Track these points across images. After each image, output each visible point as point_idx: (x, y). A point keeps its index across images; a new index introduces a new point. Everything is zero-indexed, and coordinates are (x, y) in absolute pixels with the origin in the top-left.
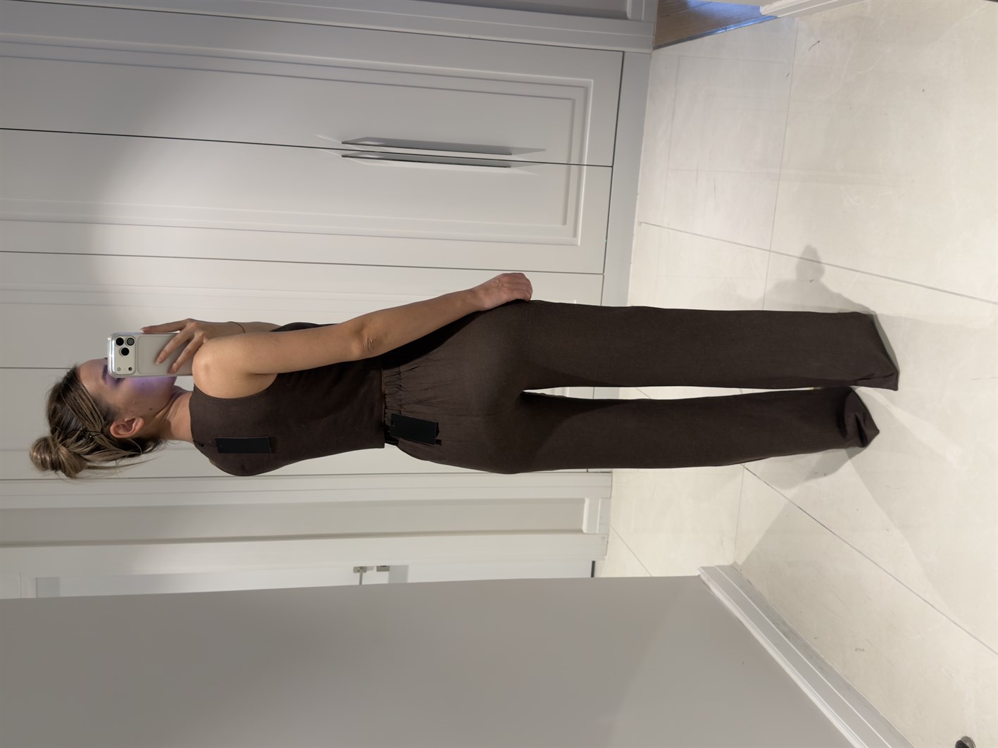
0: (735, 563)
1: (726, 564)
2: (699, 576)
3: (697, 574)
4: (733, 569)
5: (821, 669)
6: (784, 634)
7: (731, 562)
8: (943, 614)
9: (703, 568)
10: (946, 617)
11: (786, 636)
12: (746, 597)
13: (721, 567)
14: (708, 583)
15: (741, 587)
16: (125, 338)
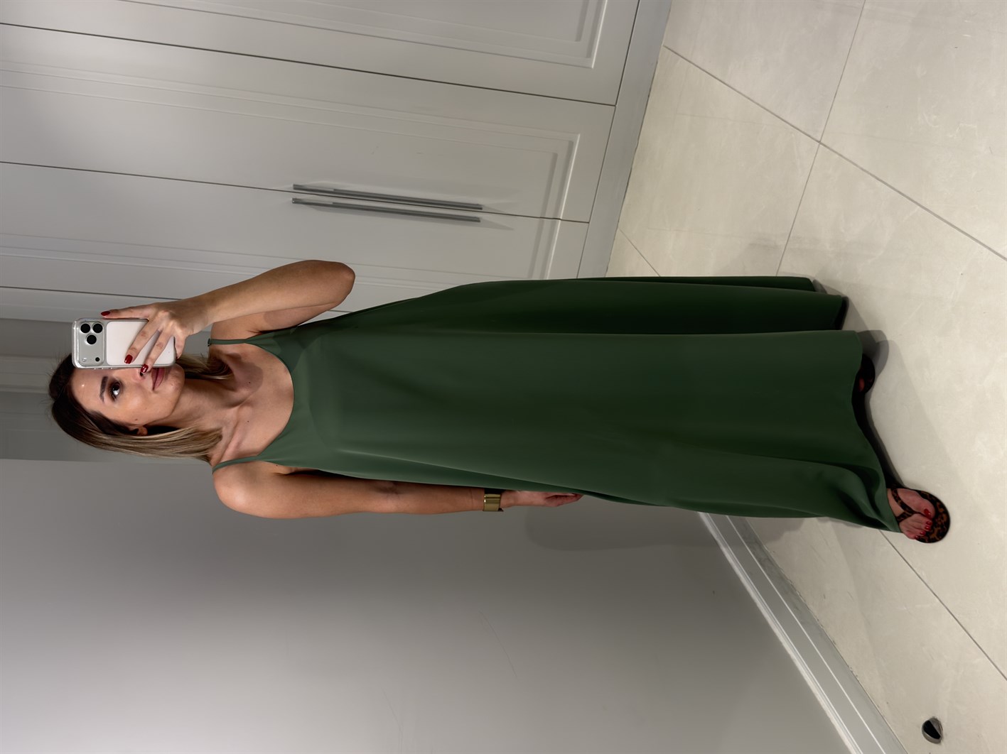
5: (795, 607)
6: (759, 561)
8: (937, 597)
10: (940, 600)
11: (761, 564)
16: (91, 325)
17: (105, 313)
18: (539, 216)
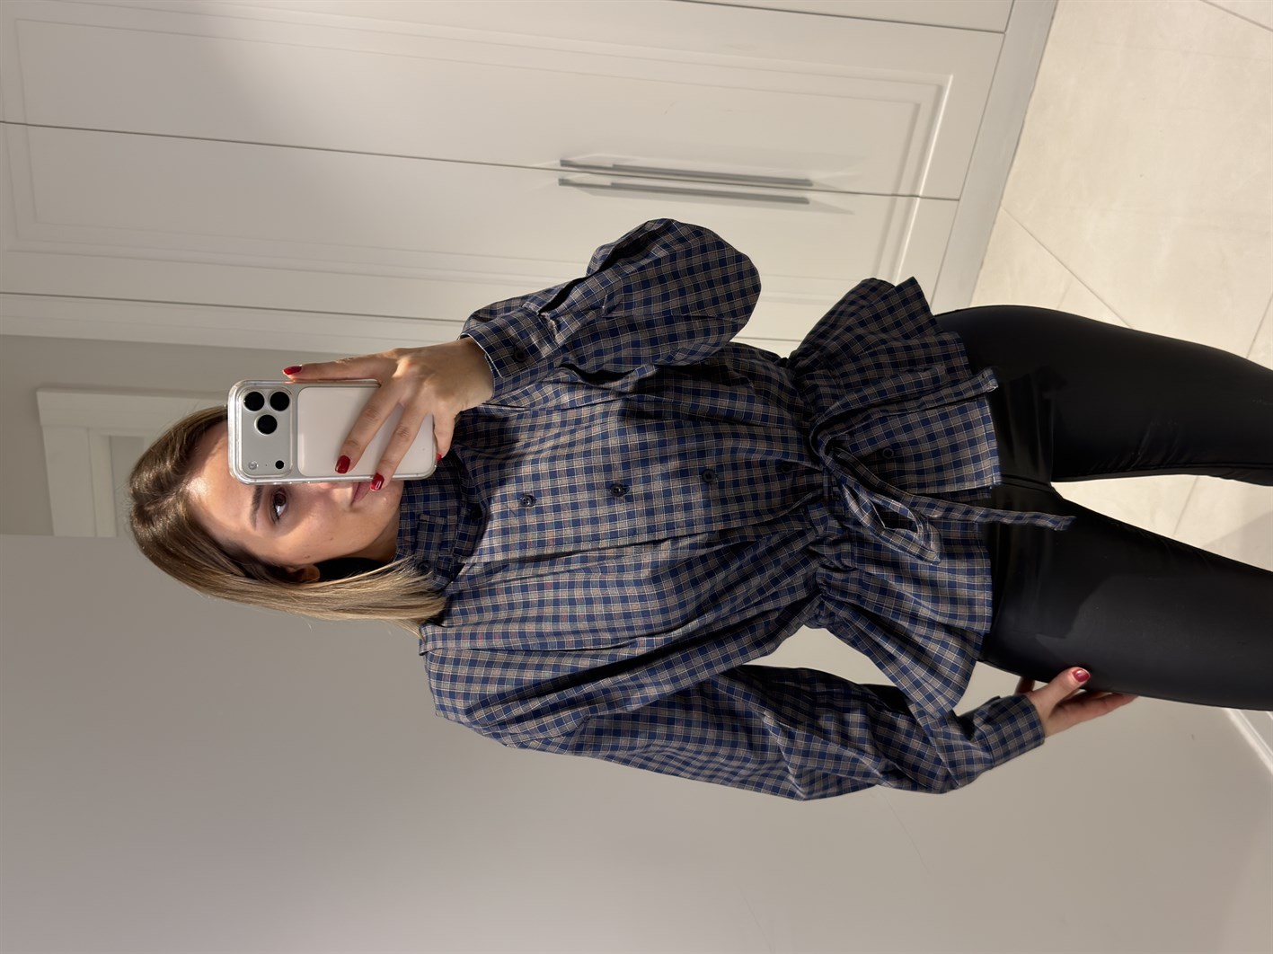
16: (267, 395)
17: (293, 370)
18: (890, 192)
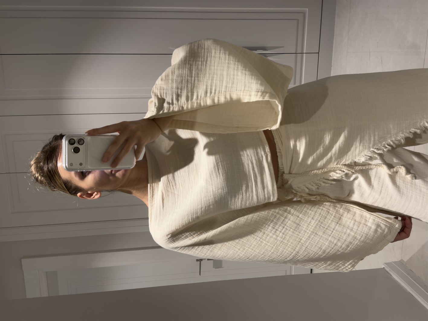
0: (402, 260)
1: (396, 260)
2: (384, 268)
3: (382, 267)
4: (401, 263)
7: (400, 259)
9: (385, 263)
12: (412, 280)
13: (395, 262)
14: (390, 272)
15: (408, 274)
16: (76, 139)
